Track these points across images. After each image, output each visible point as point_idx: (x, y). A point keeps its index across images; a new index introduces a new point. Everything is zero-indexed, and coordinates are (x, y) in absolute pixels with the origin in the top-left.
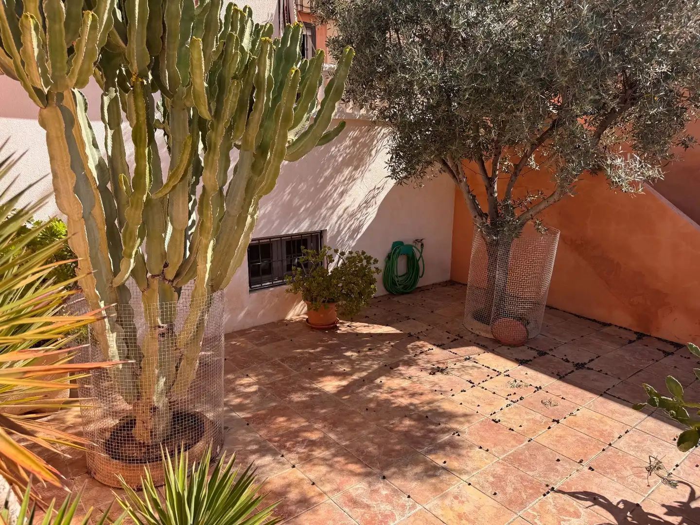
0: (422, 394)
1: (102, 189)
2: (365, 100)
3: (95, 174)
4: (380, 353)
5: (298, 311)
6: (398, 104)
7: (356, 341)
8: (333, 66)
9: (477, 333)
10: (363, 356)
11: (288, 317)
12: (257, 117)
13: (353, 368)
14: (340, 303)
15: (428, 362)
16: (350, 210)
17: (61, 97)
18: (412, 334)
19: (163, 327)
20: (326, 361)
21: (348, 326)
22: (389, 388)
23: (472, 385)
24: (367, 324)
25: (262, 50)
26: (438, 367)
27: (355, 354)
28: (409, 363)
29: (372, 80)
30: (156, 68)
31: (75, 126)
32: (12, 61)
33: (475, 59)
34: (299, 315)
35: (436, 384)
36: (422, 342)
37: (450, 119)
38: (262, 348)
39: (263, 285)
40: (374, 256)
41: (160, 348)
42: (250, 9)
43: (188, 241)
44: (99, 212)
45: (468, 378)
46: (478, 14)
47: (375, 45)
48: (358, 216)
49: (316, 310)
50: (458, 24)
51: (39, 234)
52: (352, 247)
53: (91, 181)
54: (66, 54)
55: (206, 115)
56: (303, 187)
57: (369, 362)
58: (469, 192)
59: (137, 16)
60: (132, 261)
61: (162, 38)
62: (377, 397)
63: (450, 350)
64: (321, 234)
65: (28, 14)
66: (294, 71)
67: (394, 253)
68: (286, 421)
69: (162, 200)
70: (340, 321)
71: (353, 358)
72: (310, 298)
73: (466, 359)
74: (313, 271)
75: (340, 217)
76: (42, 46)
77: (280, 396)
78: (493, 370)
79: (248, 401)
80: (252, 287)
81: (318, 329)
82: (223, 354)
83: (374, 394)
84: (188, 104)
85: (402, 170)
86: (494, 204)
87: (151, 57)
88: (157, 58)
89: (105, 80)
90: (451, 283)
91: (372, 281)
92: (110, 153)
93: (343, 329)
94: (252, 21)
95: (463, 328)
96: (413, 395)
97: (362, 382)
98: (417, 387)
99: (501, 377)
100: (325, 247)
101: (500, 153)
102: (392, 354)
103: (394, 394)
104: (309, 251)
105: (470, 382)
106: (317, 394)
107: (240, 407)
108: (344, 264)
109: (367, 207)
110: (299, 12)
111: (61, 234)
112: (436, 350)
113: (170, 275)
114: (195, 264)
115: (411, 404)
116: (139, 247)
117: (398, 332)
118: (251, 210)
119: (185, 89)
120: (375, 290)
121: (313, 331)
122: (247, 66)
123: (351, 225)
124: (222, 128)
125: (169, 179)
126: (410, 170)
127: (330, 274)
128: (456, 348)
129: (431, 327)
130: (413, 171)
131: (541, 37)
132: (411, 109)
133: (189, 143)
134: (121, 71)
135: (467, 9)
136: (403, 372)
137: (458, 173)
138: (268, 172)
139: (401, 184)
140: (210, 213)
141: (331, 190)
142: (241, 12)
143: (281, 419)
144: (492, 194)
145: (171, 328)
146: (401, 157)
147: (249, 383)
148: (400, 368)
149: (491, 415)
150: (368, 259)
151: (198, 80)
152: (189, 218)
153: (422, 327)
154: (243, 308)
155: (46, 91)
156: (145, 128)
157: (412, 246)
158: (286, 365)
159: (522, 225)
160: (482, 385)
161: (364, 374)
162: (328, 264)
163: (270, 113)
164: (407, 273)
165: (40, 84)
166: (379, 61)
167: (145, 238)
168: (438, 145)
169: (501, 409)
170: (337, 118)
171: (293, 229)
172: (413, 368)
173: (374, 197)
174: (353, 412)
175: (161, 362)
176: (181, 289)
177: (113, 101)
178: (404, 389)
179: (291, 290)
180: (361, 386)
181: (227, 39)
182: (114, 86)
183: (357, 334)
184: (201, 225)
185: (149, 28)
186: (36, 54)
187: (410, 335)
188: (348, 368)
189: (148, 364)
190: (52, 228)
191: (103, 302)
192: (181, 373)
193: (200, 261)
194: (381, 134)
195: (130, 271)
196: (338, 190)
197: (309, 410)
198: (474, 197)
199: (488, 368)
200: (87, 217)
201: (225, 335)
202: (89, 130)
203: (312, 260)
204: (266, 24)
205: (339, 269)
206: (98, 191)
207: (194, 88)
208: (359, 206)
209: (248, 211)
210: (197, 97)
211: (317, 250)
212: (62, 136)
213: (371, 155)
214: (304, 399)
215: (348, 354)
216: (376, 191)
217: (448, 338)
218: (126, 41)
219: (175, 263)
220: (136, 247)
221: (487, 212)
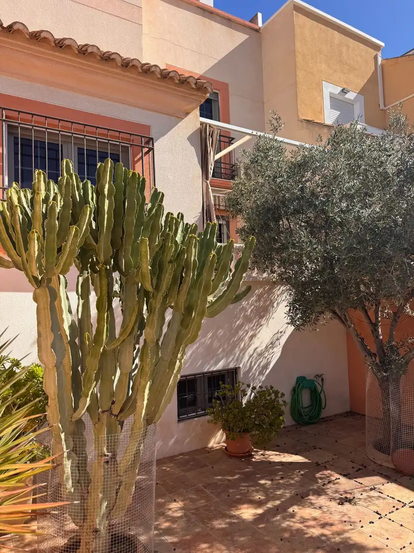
0: (332, 525)
1: (72, 343)
2: (267, 267)
3: (68, 332)
4: (292, 482)
5: (218, 440)
6: (292, 271)
7: (269, 469)
8: (242, 245)
9: (379, 462)
10: (276, 485)
11: (210, 445)
12: (185, 288)
13: (267, 495)
14: (254, 433)
15: (336, 492)
16: (259, 350)
17: (50, 280)
18: (320, 463)
19: (108, 456)
20: (243, 487)
21: (262, 454)
22: (301, 517)
23: (379, 516)
24: (278, 453)
25: (189, 242)
26: (346, 497)
27: (269, 482)
28: (319, 492)
29: (271, 254)
30: (116, 257)
31: (58, 298)
32: (20, 259)
33: (350, 236)
34: (219, 443)
35: (346, 515)
36: (329, 471)
37: (334, 280)
38: (188, 474)
39: (189, 415)
40: (281, 391)
41: (104, 475)
42: (182, 214)
43: (131, 381)
44: (68, 360)
45: (376, 509)
46: (348, 205)
47: (272, 230)
48: (266, 355)
49: (233, 439)
50: (334, 213)
51: (23, 376)
52: (263, 382)
53: (64, 338)
54: (56, 253)
55: (149, 288)
56: (221, 332)
57: (281, 491)
58: (357, 335)
59: (105, 225)
60: (88, 399)
61: (121, 238)
62: (291, 526)
63: (356, 480)
64: (235, 371)
65: (34, 230)
66: (212, 255)
67: (298, 387)
68: (209, 548)
69: (114, 351)
70: (255, 450)
71: (267, 486)
72: (228, 429)
73: (371, 489)
74: (229, 404)
75: (251, 356)
76: (41, 250)
77: (204, 523)
78: (398, 501)
79: (175, 526)
80: (180, 417)
81: (236, 457)
82: (154, 478)
83: (288, 523)
84: (137, 281)
85: (299, 318)
86: (380, 345)
87: (113, 251)
88: (117, 251)
89: (81, 266)
90: (351, 414)
91: (282, 413)
92: (80, 317)
93: (258, 457)
94: (183, 222)
95: (366, 457)
96: (324, 526)
97: (276, 510)
98: (327, 518)
99: (406, 508)
100: (239, 382)
101: (380, 303)
102: (301, 484)
103: (306, 524)
104: (226, 386)
105: (377, 513)
106: (236, 521)
107: (168, 531)
108: (255, 397)
109: (273, 348)
110: (218, 209)
111: (39, 377)
112: (343, 480)
113: (116, 411)
114: (135, 401)
115: (323, 535)
116: (94, 388)
117: (306, 460)
118: (179, 356)
119: (136, 270)
120: (283, 421)
121: (231, 459)
122: (179, 253)
123: (260, 363)
124: (160, 296)
125: (121, 335)
126: (305, 319)
127: (244, 406)
128: (361, 477)
129: (336, 457)
130: (308, 320)
131: (401, 217)
132: (302, 273)
133: (136, 309)
134: (93, 259)
135: (340, 201)
136: (313, 501)
137: (346, 320)
138: (193, 327)
139: (299, 330)
140: (149, 360)
141: (243, 334)
142: (175, 218)
143: (204, 546)
144: (377, 337)
145: (114, 457)
146: (297, 309)
147: (175, 507)
148: (311, 497)
149: (401, 549)
150: (276, 393)
151: (144, 265)
152: (133, 363)
153: (328, 457)
154: (173, 437)
155: (40, 278)
156: (105, 298)
157: (313, 381)
158: (207, 491)
159: (407, 363)
160: (389, 516)
161: (278, 502)
162: (242, 398)
163: (195, 283)
164: (311, 405)
165: (36, 273)
166: (275, 240)
167: (99, 381)
168: (327, 300)
169: (411, 544)
170: (246, 280)
171: (213, 367)
172: (323, 497)
173: (277, 339)
174: (268, 542)
175: (104, 488)
176: (123, 421)
177: (86, 281)
178: (315, 519)
179: (211, 421)
180: (275, 516)
181: (165, 237)
182: (87, 270)
183: (270, 463)
184: (142, 370)
185: (113, 232)
186: (36, 255)
187: (318, 464)
188: (262, 495)
189: (94, 489)
190: (33, 372)
191: (64, 434)
192: (119, 498)
193: (139, 398)
194: (281, 290)
195: (86, 408)
196: (248, 334)
197: (229, 538)
198: (362, 339)
199: (393, 498)
200: (58, 366)
201: (157, 460)
202: (66, 301)
203: (228, 394)
204: (193, 225)
205: (252, 402)
206: (69, 345)
207: (142, 270)
208: (266, 347)
209: (177, 356)
210: (143, 276)
211: (233, 386)
212: (47, 307)
213: (273, 307)
214: (224, 526)
215: (262, 482)
216: (279, 335)
217: (353, 468)
218: (97, 241)
219: (120, 400)
220: (92, 388)
221: (376, 353)
